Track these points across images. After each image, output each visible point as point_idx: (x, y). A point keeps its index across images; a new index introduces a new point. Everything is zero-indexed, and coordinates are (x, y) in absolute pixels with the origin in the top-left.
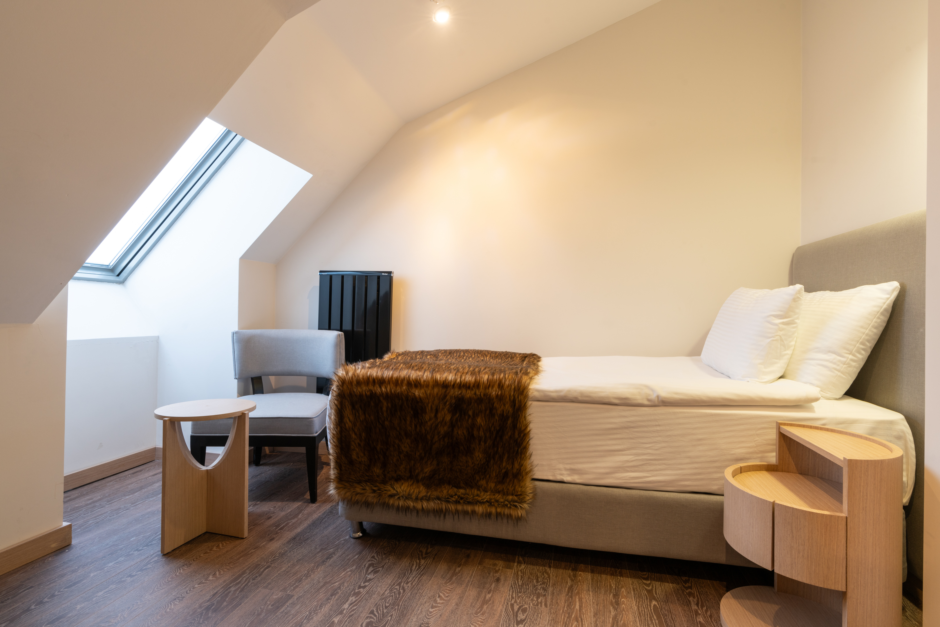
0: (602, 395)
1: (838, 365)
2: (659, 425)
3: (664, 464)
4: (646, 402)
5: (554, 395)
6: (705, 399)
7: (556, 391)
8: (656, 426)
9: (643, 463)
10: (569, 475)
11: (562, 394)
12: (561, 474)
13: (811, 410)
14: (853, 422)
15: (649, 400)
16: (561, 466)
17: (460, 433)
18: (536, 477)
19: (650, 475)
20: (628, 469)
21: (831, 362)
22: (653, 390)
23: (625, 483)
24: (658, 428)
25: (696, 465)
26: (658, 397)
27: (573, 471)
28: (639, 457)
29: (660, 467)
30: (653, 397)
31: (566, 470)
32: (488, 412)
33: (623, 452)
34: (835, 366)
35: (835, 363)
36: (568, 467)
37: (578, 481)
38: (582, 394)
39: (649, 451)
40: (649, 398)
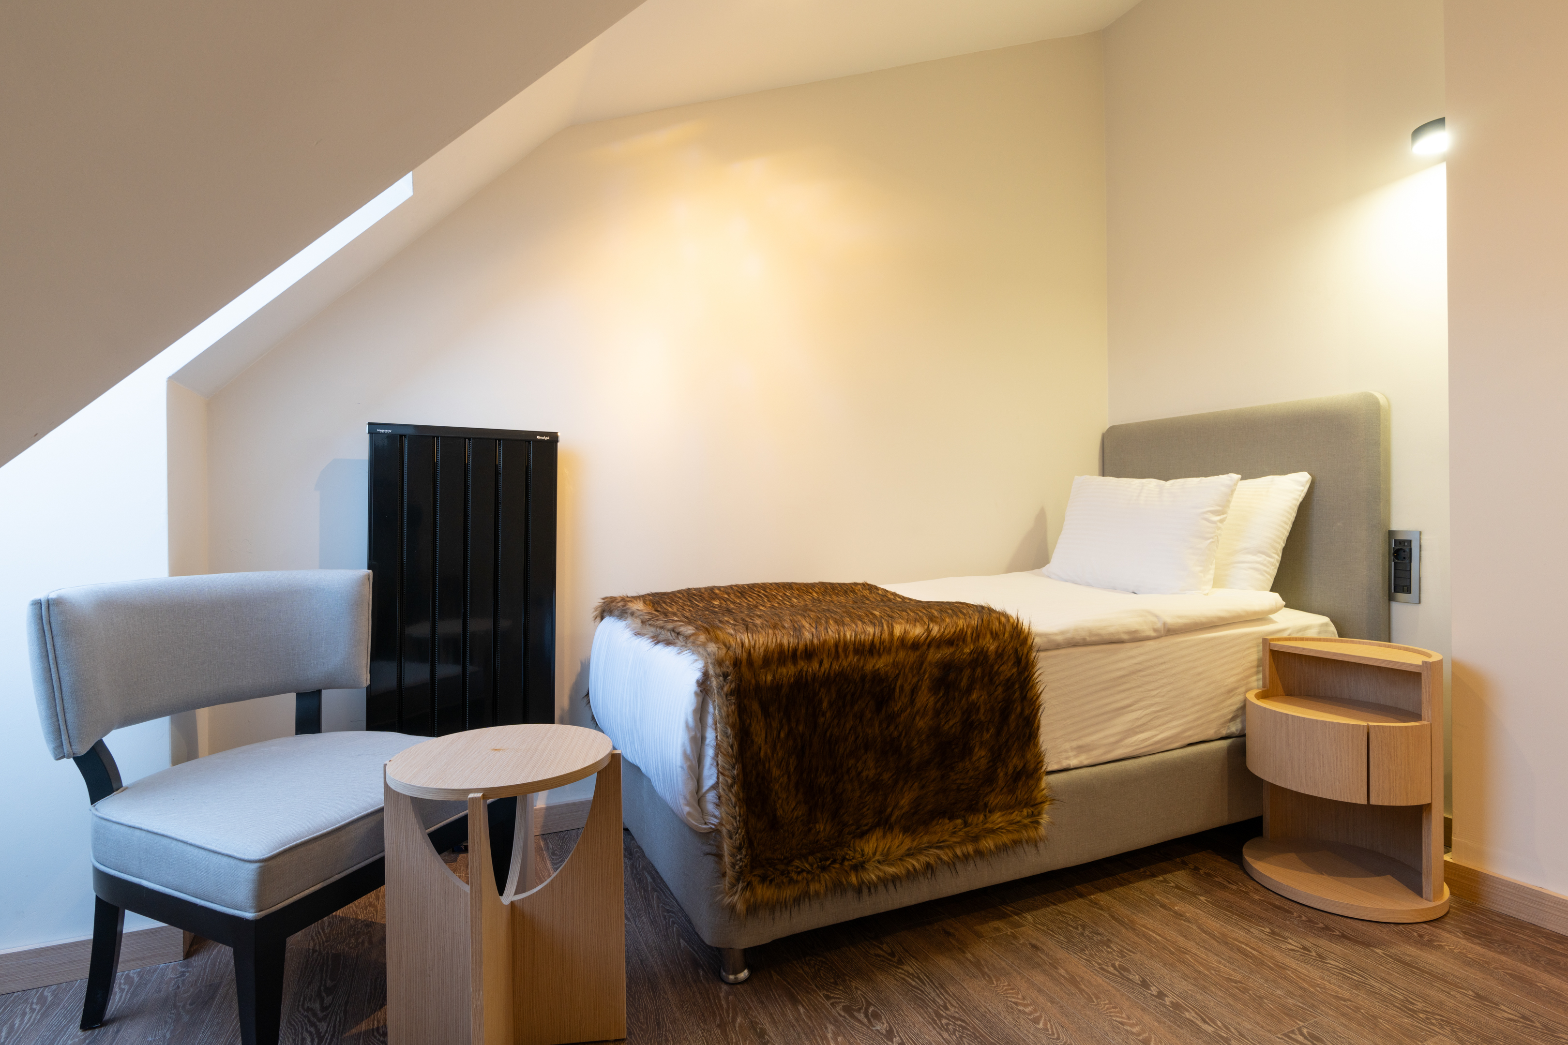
0: (1112, 630)
1: (1268, 567)
2: (1164, 663)
3: (1170, 714)
4: (1153, 634)
5: (1059, 638)
6: (1204, 620)
7: (1062, 633)
8: (1162, 664)
9: (1152, 717)
10: (1076, 756)
11: (1069, 635)
12: (1067, 758)
13: (1272, 621)
14: (1306, 628)
15: (1155, 630)
16: (1067, 746)
17: (952, 724)
18: (1050, 769)
19: (1158, 732)
20: (1137, 730)
21: (1262, 564)
22: (1157, 616)
23: (1134, 750)
24: (1164, 667)
25: (1197, 708)
26: (1165, 624)
27: (1080, 749)
28: (1148, 711)
29: (1166, 719)
30: (1159, 625)
31: (1073, 749)
32: (986, 679)
33: (1132, 708)
34: (1265, 568)
35: (1265, 565)
36: (1075, 744)
37: (1086, 762)
38: (1091, 634)
39: (1157, 700)
40: (1155, 627)
